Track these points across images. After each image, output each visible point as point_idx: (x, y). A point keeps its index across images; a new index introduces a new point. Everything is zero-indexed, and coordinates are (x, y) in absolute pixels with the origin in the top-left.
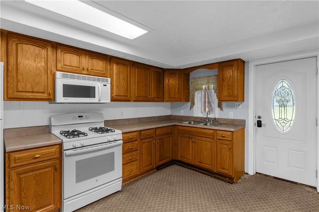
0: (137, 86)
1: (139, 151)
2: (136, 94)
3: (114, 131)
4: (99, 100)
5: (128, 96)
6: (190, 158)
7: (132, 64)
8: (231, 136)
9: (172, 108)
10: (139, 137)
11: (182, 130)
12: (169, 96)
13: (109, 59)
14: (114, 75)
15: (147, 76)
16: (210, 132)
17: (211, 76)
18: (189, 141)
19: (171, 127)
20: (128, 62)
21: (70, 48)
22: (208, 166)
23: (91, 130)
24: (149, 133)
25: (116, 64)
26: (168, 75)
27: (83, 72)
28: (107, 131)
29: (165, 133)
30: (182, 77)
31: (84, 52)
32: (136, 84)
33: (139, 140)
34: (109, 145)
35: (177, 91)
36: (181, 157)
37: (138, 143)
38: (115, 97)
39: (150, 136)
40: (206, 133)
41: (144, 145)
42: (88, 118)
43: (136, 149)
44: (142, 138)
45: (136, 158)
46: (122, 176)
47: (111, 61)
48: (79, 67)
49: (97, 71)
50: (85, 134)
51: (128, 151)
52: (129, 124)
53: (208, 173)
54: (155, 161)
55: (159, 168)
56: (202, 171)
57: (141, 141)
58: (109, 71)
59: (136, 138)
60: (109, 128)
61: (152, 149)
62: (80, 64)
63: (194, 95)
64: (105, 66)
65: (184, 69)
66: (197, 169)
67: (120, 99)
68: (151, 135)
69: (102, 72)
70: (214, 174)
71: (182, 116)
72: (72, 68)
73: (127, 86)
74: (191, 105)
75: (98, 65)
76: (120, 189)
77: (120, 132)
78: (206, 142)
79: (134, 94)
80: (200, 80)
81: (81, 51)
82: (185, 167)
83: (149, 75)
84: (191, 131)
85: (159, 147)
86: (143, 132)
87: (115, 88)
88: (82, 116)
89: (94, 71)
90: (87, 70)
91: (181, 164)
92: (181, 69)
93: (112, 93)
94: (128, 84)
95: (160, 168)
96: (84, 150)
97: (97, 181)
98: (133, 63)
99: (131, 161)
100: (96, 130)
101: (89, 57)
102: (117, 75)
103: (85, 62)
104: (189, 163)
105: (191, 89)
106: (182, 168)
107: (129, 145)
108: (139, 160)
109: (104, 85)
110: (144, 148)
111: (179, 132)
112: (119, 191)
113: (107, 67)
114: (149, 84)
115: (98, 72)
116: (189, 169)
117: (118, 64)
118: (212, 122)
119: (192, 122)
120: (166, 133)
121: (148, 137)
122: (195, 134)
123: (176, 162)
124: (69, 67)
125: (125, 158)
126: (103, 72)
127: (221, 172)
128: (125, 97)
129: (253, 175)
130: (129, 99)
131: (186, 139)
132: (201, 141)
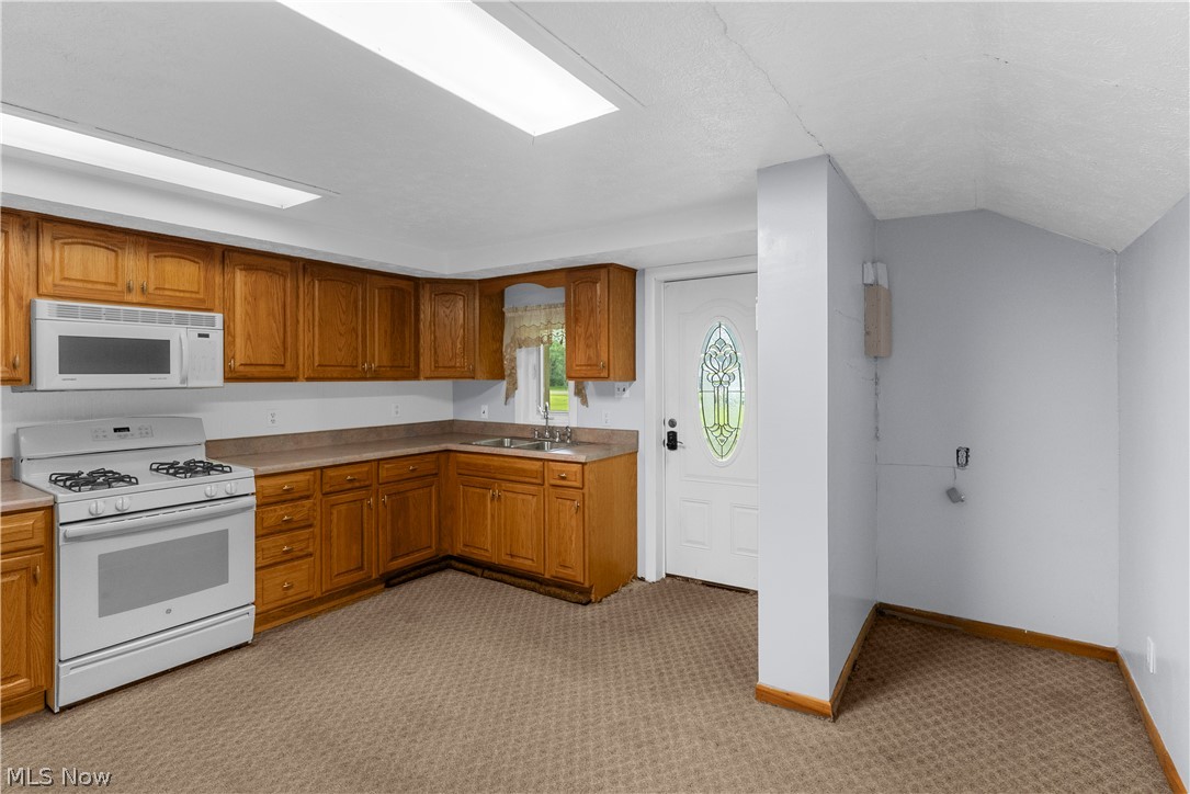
0: (320, 335)
1: (317, 530)
2: (317, 358)
3: (228, 469)
4: (184, 380)
5: (289, 366)
6: (488, 548)
7: (301, 266)
8: (579, 476)
9: (457, 398)
10: (317, 486)
11: (468, 464)
12: (436, 362)
13: (218, 253)
14: (238, 301)
15: (356, 302)
16: (533, 467)
17: (556, 306)
18: (484, 496)
19: (435, 456)
20: (288, 263)
21: (84, 230)
22: (529, 562)
23: (157, 469)
24: (351, 475)
25: (245, 269)
26: (430, 297)
27: (128, 298)
28: (208, 469)
29: (408, 476)
30: (477, 304)
31: (133, 238)
32: (316, 329)
33: (318, 495)
34: (209, 508)
35: (459, 346)
36: (466, 545)
37: (315, 504)
38: (242, 368)
39: (357, 484)
40: (524, 470)
41: (335, 512)
42: (146, 433)
43: (309, 523)
44: (327, 489)
45: (308, 547)
46: (253, 600)
47: (227, 261)
48: (114, 285)
49: (178, 294)
50: (133, 480)
51: (279, 528)
52: (296, 450)
53: (533, 583)
54: (374, 558)
55: (392, 580)
56: (518, 581)
57: (324, 500)
58: (218, 293)
59: (308, 490)
60: (215, 463)
61: (365, 521)
62: (116, 274)
63: (514, 360)
64: (205, 279)
65: (480, 281)
66: (506, 577)
67: (257, 375)
68: (359, 481)
69: (193, 295)
70: (548, 585)
71: (485, 424)
72: (90, 286)
73: (282, 335)
74: (507, 389)
75: (182, 274)
76: (249, 637)
77: (250, 472)
78: (524, 497)
79: (309, 356)
80: (529, 314)
81: (120, 236)
82: (476, 575)
83: (364, 299)
84: (489, 466)
85: (389, 517)
86: (331, 473)
87: (239, 342)
88: (128, 429)
89: (167, 293)
90: (143, 290)
91: (466, 567)
92: (473, 281)
93: (227, 358)
94: (288, 329)
95: (395, 581)
96: (127, 522)
97: (169, 611)
98: (304, 266)
99: (290, 558)
100: (173, 469)
101: (148, 253)
102: (249, 303)
103: (134, 266)
104: (485, 559)
105: (507, 340)
106: (466, 577)
107: (282, 512)
108: (318, 554)
109: (200, 335)
110: (335, 520)
111: (460, 471)
112: (246, 644)
113: (214, 278)
114: (364, 325)
115: (182, 294)
116: (486, 578)
117: (248, 268)
118: (557, 440)
119: (507, 442)
120: (415, 474)
121: (349, 486)
122: (499, 476)
123: (453, 563)
124: (80, 285)
125: (269, 549)
126: (198, 296)
127: (559, 575)
128: (278, 369)
129: (655, 580)
130: (292, 376)
131: (478, 490)
132: (514, 495)
